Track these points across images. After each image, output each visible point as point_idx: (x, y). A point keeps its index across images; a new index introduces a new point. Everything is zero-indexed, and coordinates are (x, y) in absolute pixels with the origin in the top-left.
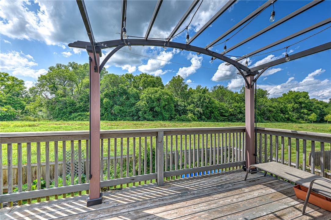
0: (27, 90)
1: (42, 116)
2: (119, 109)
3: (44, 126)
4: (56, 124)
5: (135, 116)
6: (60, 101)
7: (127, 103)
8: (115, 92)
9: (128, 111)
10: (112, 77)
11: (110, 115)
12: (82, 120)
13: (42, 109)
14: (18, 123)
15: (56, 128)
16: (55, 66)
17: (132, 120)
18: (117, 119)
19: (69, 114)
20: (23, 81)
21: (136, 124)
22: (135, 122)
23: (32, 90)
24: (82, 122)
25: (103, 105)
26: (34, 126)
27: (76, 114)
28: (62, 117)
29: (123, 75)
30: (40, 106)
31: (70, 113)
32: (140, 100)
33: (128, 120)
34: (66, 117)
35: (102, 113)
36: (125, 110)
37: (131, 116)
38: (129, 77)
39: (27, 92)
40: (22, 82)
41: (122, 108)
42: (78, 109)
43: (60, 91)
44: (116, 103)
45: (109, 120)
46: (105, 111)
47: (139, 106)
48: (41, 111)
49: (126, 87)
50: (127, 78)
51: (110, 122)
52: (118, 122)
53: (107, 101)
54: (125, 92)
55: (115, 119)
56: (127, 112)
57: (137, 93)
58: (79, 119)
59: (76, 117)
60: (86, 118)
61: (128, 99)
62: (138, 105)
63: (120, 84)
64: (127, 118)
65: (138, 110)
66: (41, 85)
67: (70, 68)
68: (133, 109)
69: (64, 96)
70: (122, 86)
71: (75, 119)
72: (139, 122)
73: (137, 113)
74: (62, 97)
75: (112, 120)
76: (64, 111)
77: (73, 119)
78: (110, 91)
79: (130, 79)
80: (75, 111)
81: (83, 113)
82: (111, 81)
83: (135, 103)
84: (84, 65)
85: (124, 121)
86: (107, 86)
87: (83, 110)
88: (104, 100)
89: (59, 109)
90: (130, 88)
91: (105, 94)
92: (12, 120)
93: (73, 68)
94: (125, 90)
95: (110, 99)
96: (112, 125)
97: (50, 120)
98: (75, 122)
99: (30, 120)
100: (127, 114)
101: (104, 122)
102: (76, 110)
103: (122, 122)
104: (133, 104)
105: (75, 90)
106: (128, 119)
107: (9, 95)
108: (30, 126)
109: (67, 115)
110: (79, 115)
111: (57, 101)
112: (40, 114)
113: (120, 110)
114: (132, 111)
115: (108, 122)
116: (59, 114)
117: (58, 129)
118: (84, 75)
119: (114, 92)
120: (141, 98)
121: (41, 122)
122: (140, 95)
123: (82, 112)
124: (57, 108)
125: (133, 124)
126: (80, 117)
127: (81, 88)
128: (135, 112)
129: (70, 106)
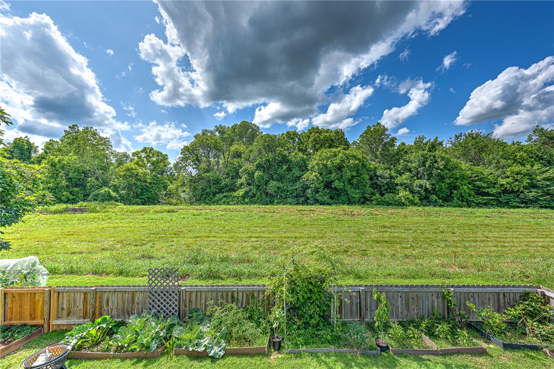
0: (172, 165)
1: (184, 198)
2: (277, 187)
3: (184, 212)
4: (196, 210)
5: (301, 196)
6: (203, 178)
7: (288, 176)
8: (271, 160)
9: (290, 188)
10: (267, 139)
11: (264, 196)
12: (228, 203)
13: (185, 189)
14: (158, 207)
15: (194, 215)
16: (200, 133)
17: (297, 204)
18: (273, 201)
19: (213, 196)
20: (167, 155)
21: (302, 210)
22: (300, 207)
23: (176, 166)
24: (227, 206)
25: (255, 180)
26: (173, 211)
27: (221, 195)
28: (205, 199)
29: (283, 135)
30: (182, 185)
31: (214, 194)
32: (308, 170)
33: (290, 204)
34: (210, 199)
35: (253, 194)
36: (285, 188)
37: (295, 197)
38: (292, 136)
39: (171, 169)
40: (165, 158)
41: (280, 185)
42: (223, 189)
43: (203, 165)
44: (272, 178)
45: (263, 204)
46: (258, 189)
47: (307, 180)
48: (184, 191)
49: (286, 152)
50: (288, 137)
51: (263, 206)
52: (274, 206)
53: (260, 175)
54: (285, 160)
55: (272, 203)
56: (288, 191)
57: (304, 160)
58: (225, 202)
59: (221, 200)
60: (233, 201)
61: (289, 169)
62: (305, 178)
63: (278, 149)
64: (289, 200)
65: (305, 187)
66: (184, 159)
67: (217, 133)
68: (298, 185)
69: (207, 171)
70: (281, 151)
71: (219, 202)
72: (308, 207)
73: (304, 192)
74: (205, 172)
75: (267, 204)
76: (207, 191)
77: (217, 202)
78: (264, 159)
79: (293, 139)
80: (221, 191)
81: (229, 194)
82: (266, 144)
83: (300, 176)
84: (233, 127)
85: (283, 205)
86: (260, 153)
87: (229, 188)
88: (256, 174)
89: (202, 188)
90: (293, 152)
91: (256, 165)
92: (155, 204)
93: (220, 132)
94: (285, 156)
95: (264, 171)
96: (266, 212)
97: (191, 204)
98: (219, 206)
99: (170, 204)
100: (288, 193)
101: (255, 206)
102: (221, 189)
103: (281, 206)
104: (297, 177)
105: (221, 162)
106: (291, 201)
107: (154, 173)
108: (169, 212)
109: (211, 196)
110: (225, 196)
111: (200, 178)
112: (182, 195)
113: (279, 188)
114: (296, 189)
115: (261, 206)
116: (202, 195)
117: (197, 217)
118: (233, 140)
119: (269, 161)
120: (309, 167)
121: (181, 207)
122: (308, 162)
123: (228, 192)
124: (200, 187)
125: (297, 210)
126: (226, 199)
127: (228, 158)
128: (301, 191)
129: (214, 184)
